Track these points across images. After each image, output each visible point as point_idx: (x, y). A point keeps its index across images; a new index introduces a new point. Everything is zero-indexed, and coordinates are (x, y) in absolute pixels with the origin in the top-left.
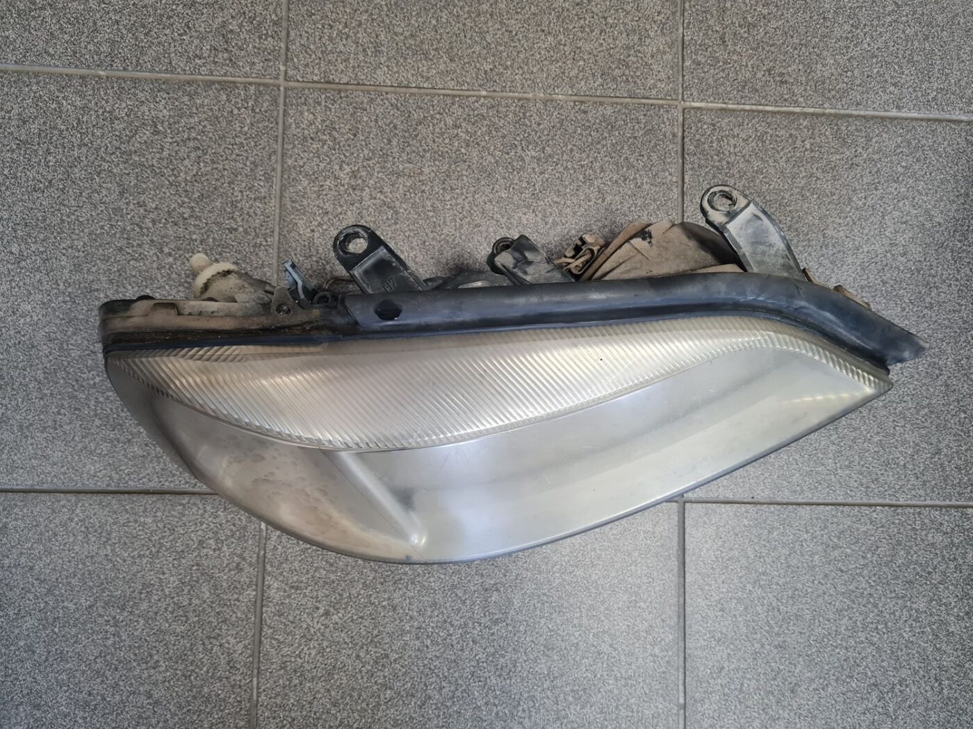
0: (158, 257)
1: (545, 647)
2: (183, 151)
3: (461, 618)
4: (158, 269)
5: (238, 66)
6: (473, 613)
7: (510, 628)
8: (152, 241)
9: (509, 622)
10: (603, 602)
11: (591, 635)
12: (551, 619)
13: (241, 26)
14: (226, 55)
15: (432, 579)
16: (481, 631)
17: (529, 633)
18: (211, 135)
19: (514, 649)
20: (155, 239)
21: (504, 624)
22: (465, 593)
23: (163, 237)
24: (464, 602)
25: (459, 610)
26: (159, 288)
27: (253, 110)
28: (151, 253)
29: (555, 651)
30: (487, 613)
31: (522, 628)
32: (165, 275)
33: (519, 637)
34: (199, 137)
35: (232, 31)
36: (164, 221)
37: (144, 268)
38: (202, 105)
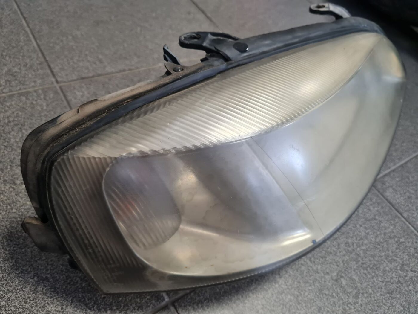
0: (13, 188)
1: (389, 293)
2: (7, 129)
3: (339, 307)
4: (16, 195)
5: (27, 84)
6: (342, 299)
7: (365, 295)
8: (5, 181)
9: (361, 291)
10: (388, 250)
11: (399, 271)
12: (377, 275)
13: (20, 69)
14: (16, 82)
15: (306, 294)
16: (355, 308)
17: (375, 291)
18: (23, 116)
19: (378, 306)
20: (7, 179)
21: (361, 294)
22: (328, 290)
23: (12, 176)
24: (333, 296)
25: (334, 303)
26: (22, 206)
27: (45, 99)
28: (7, 187)
29: (395, 292)
30: (348, 294)
31: (370, 291)
32: (24, 196)
33: (374, 297)
34: (16, 119)
35: (15, 72)
36: (9, 167)
37: (5, 198)
38: (11, 105)
